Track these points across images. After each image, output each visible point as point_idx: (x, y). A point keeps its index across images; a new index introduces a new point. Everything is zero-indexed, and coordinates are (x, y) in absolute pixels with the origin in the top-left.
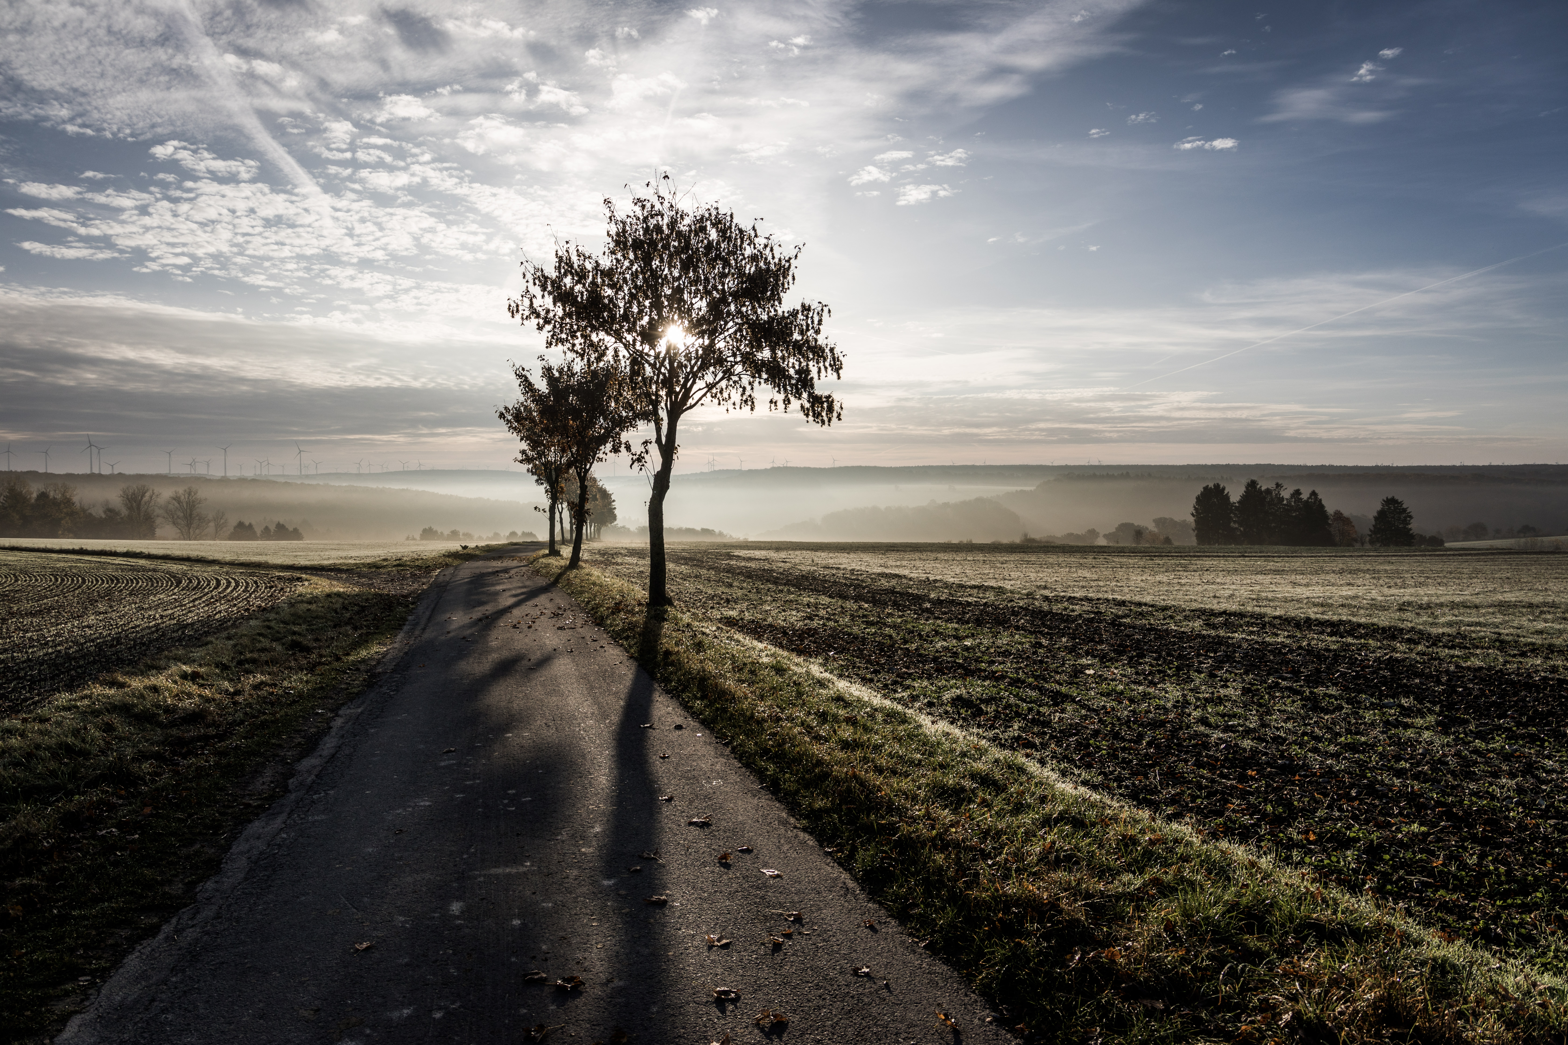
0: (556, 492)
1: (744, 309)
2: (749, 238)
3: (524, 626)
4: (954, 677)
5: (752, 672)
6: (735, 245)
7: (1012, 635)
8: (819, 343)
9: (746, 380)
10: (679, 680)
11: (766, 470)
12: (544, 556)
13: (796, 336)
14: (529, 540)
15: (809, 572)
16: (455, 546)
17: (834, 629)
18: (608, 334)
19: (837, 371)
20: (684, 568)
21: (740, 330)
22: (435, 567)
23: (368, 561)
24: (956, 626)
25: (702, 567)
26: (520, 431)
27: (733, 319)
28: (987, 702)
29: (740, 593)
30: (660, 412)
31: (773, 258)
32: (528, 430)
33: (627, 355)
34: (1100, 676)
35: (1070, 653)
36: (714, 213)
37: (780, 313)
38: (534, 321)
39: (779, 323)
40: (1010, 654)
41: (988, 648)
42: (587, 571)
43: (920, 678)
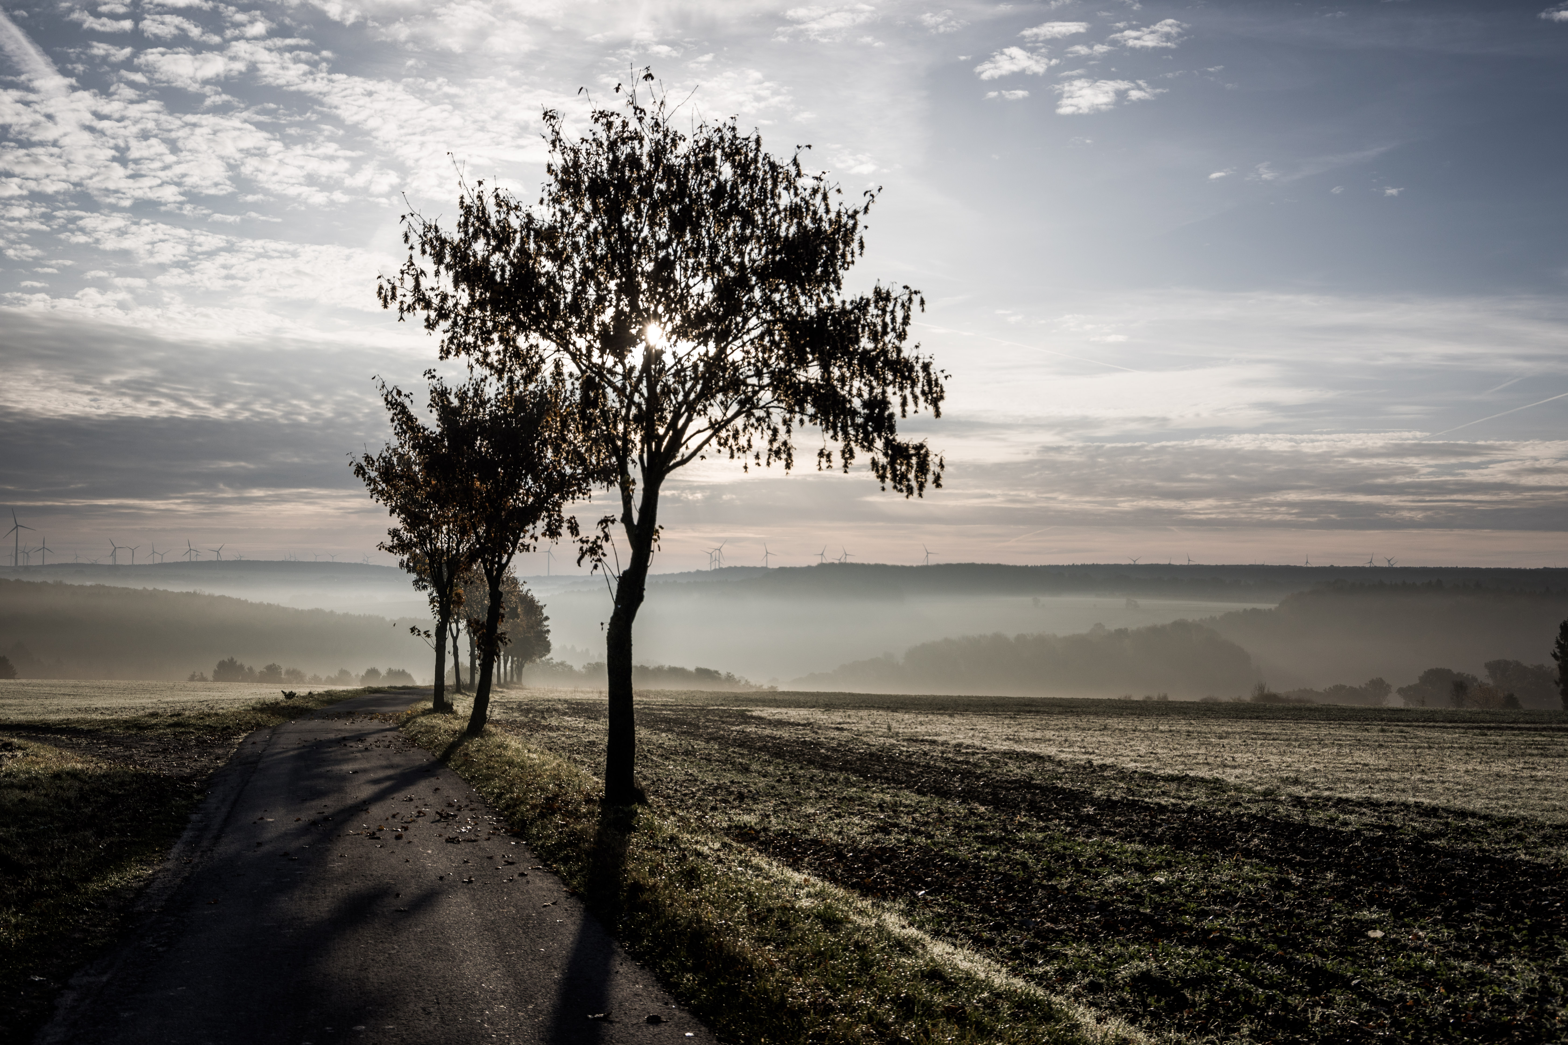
0: (449, 602)
1: (777, 297)
2: (787, 177)
3: (388, 836)
4: (1136, 940)
5: (783, 925)
6: (763, 190)
7: (1238, 866)
8: (905, 354)
9: (777, 416)
10: (656, 936)
11: (809, 569)
12: (426, 713)
13: (865, 343)
14: (399, 684)
15: (882, 748)
16: (272, 692)
17: (924, 849)
18: (545, 336)
19: (935, 402)
20: (665, 738)
21: (770, 332)
22: (239, 729)
23: (125, 716)
24: (1140, 847)
25: (696, 737)
26: (390, 497)
27: (757, 314)
28: (1196, 984)
29: (762, 782)
30: (630, 466)
31: (828, 211)
32: (403, 496)
33: (577, 372)
34: (1395, 942)
35: (1340, 899)
36: (728, 135)
37: (837, 302)
38: (421, 314)
39: (835, 321)
40: (1235, 900)
41: (1196, 889)
42: (498, 740)
43: (1076, 939)
